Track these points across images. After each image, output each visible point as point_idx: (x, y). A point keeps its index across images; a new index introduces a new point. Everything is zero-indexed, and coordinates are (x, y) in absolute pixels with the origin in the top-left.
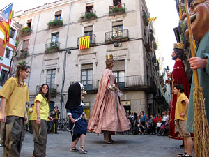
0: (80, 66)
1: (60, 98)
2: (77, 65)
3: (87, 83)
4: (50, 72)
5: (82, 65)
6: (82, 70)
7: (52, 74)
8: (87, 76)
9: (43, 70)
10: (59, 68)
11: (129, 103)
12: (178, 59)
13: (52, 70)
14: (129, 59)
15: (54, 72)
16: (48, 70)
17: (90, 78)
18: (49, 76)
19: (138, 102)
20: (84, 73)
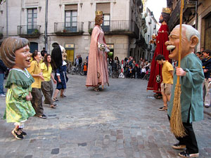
0: (64, 6)
1: (44, 40)
2: (60, 5)
3: (71, 25)
4: (30, 11)
5: (66, 5)
6: (65, 11)
7: (33, 13)
8: (71, 17)
9: (23, 9)
10: (40, 8)
11: (112, 47)
12: (164, 23)
13: (33, 9)
14: (115, 3)
15: (35, 11)
16: (28, 9)
17: (74, 19)
18: (30, 16)
19: (121, 46)
20: (68, 14)
